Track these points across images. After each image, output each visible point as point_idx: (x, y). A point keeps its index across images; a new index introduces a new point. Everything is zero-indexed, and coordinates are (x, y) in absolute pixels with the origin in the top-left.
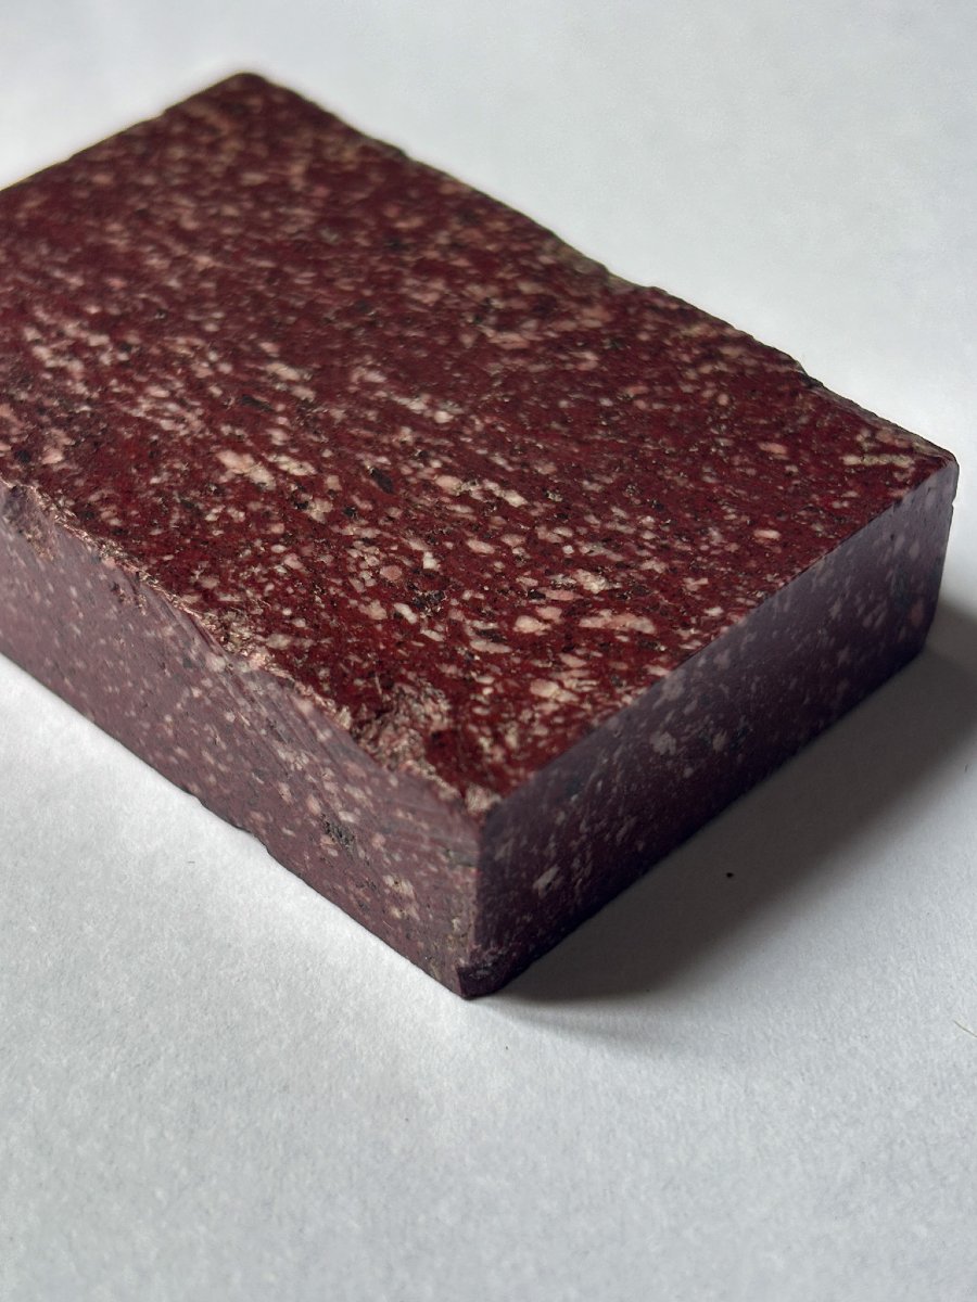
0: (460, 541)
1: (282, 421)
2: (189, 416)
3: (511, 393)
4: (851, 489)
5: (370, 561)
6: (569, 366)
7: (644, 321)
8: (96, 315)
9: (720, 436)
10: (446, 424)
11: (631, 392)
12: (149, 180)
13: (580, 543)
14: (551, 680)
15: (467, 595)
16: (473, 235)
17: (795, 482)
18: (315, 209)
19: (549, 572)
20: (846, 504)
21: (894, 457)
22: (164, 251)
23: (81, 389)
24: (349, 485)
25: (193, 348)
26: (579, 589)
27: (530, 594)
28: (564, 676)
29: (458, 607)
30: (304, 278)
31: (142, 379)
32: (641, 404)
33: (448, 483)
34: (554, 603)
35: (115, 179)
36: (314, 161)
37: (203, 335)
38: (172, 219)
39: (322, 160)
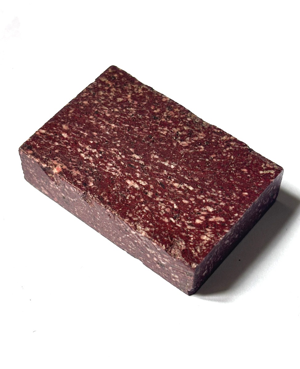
0: (181, 200)
1: (138, 170)
2: (118, 171)
3: (186, 159)
4: (262, 180)
5: (163, 207)
6: (198, 150)
7: (213, 136)
8: (92, 143)
9: (233, 168)
10: (173, 169)
11: (212, 156)
12: (96, 102)
13: (206, 199)
14: (204, 235)
15: (184, 214)
16: (171, 113)
17: (250, 179)
18: (135, 108)
19: (201, 207)
20: (261, 184)
21: (270, 171)
22: (104, 123)
23: (93, 165)
24: (155, 187)
25: (115, 151)
26: (207, 211)
27: (198, 213)
28: (207, 234)
29: (183, 218)
30: (136, 129)
31: (106, 161)
32: (215, 160)
33: (176, 185)
34: (203, 215)
35: (88, 102)
36: (133, 93)
37: (117, 147)
38: (104, 113)
39: (134, 93)
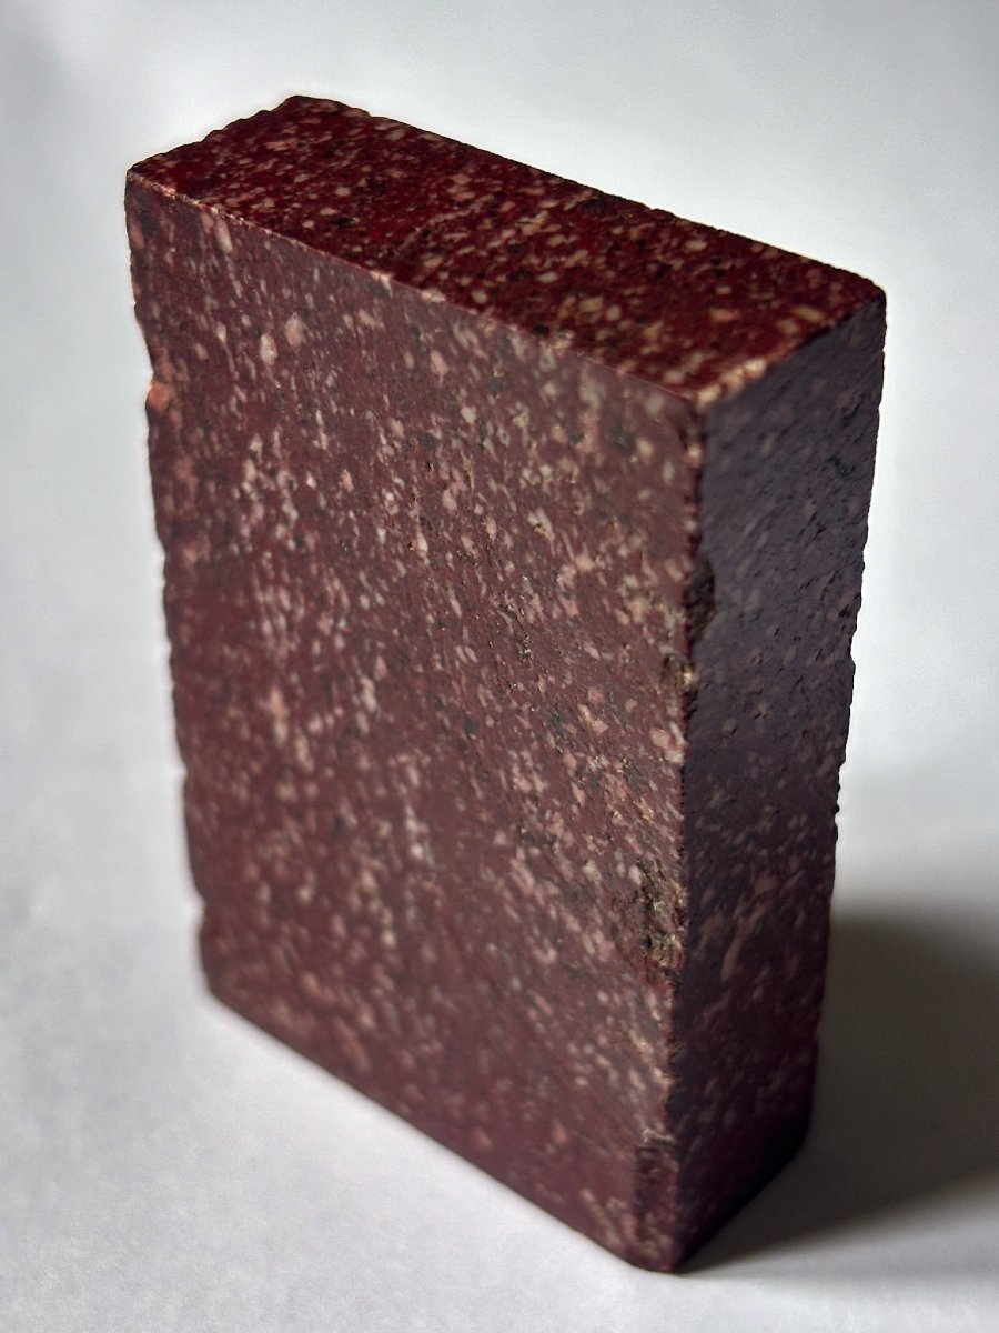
0: (335, 909)
1: (330, 720)
2: (285, 641)
3: (474, 899)
4: (561, 1199)
5: (279, 851)
6: (531, 940)
7: (620, 992)
8: (308, 487)
9: (545, 1087)
10: (413, 857)
11: (540, 1001)
12: (469, 415)
16: (618, 789)
18: (548, 614)
22: (406, 500)
23: (246, 532)
24: (318, 806)
25: (337, 600)
30: (465, 654)
31: (285, 576)
33: (368, 881)
35: (447, 377)
36: (606, 572)
37: (354, 599)
38: (446, 477)
39: (614, 580)
